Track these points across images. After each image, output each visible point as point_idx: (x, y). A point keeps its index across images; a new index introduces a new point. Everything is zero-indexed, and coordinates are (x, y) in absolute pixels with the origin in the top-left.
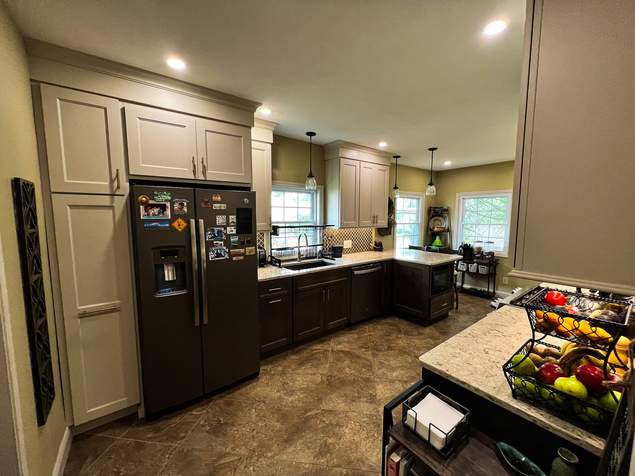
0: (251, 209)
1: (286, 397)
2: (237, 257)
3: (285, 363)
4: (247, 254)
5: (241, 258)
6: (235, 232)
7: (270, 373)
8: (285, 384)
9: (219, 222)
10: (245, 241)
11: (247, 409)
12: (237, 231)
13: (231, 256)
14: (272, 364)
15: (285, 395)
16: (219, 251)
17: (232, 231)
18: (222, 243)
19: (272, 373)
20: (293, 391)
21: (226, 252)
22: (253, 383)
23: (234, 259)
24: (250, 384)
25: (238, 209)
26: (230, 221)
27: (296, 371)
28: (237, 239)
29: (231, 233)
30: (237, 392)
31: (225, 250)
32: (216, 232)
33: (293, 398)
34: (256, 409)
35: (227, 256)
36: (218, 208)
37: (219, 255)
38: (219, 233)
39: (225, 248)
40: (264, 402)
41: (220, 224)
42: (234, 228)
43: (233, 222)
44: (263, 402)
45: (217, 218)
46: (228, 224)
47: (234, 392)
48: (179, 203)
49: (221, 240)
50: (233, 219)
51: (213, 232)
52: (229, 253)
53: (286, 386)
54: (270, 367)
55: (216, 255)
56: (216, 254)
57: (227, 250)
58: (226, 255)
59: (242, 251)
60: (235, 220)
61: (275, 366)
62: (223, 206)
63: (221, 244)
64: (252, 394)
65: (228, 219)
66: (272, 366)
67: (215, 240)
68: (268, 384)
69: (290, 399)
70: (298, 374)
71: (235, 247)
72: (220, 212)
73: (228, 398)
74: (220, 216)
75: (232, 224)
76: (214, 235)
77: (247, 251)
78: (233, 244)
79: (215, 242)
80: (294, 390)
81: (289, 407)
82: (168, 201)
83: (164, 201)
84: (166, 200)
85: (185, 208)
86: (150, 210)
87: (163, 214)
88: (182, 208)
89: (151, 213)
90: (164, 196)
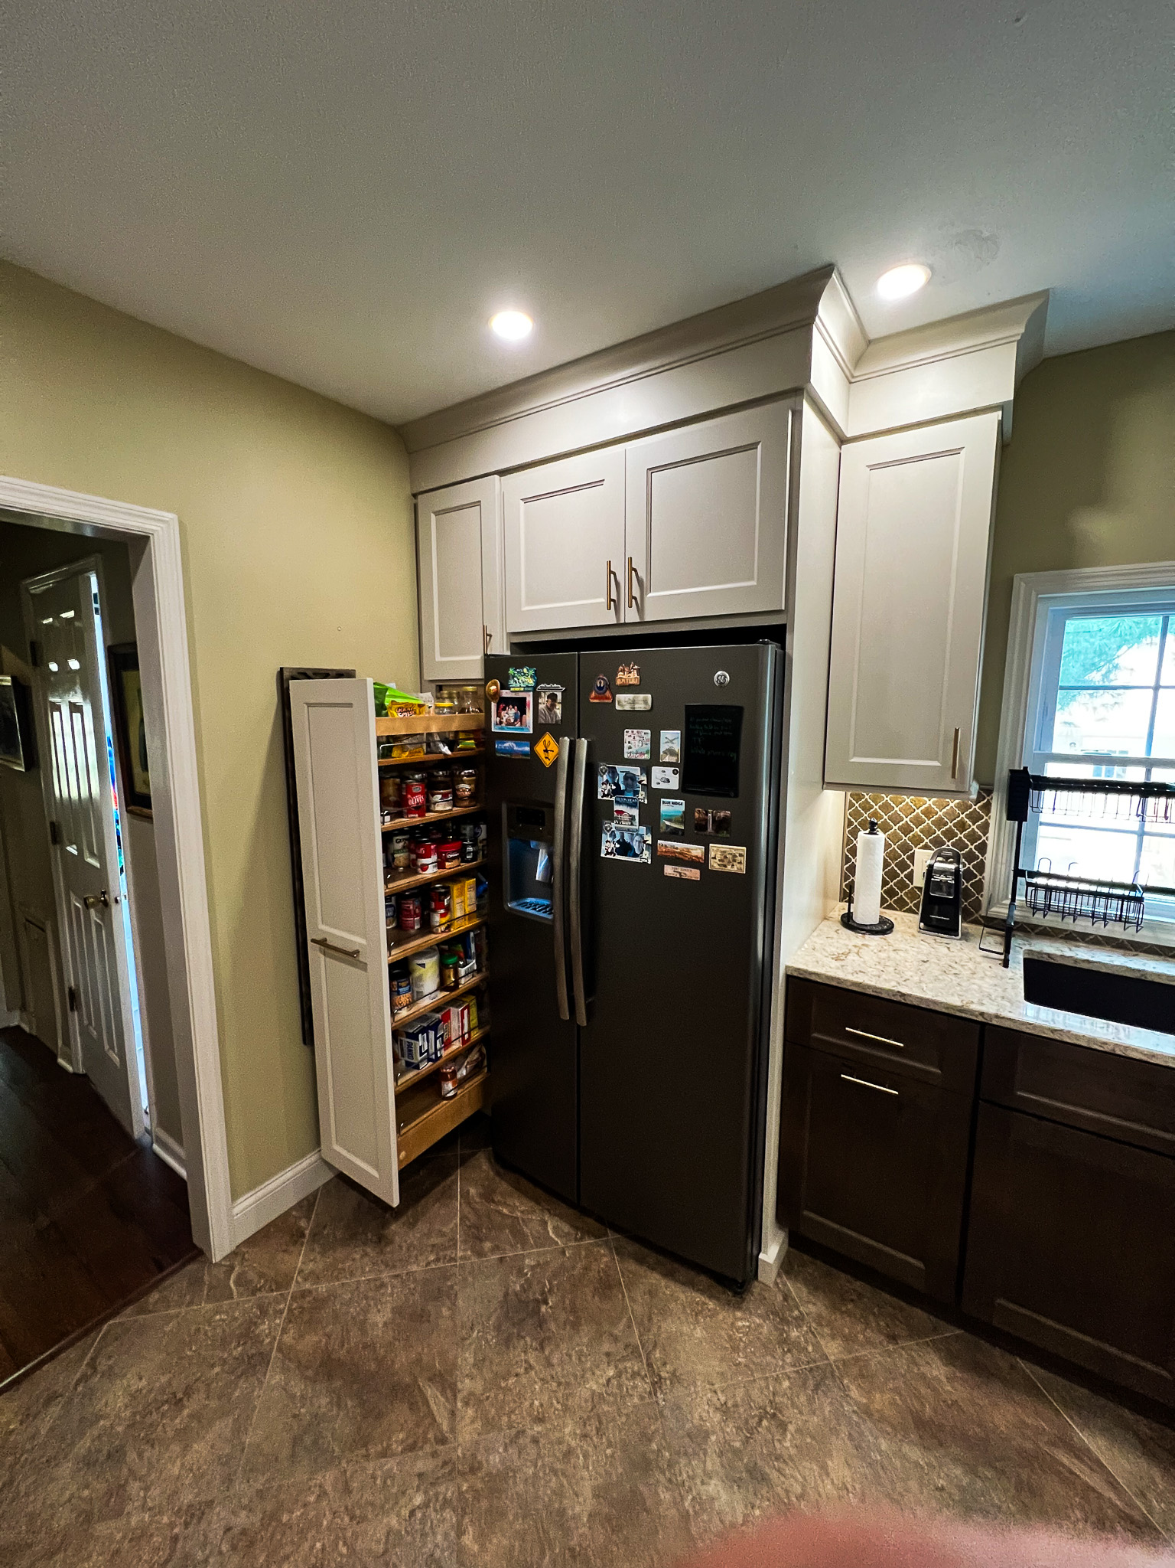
0: (739, 710)
1: (712, 1463)
2: (680, 869)
3: (876, 1356)
4: (714, 865)
5: (694, 874)
6: (674, 784)
7: (788, 1323)
8: (774, 1416)
9: (630, 748)
10: (706, 821)
11: (606, 1347)
12: (683, 783)
13: (661, 859)
14: (834, 1307)
15: (721, 1454)
16: (627, 838)
17: (668, 781)
18: (635, 812)
19: (794, 1333)
20: (757, 1476)
21: (645, 842)
22: (711, 1297)
23: (669, 870)
24: (702, 1292)
25: (689, 710)
26: (663, 747)
27: (867, 1427)
28: (683, 808)
29: (664, 786)
30: (655, 1278)
31: (641, 836)
32: (621, 777)
33: (724, 1497)
34: (619, 1375)
35: (646, 857)
36: (627, 708)
37: (625, 848)
38: (630, 781)
39: (643, 829)
40: (657, 1384)
41: (633, 756)
42: (675, 772)
43: (671, 752)
44: (654, 1384)
45: (625, 737)
46: (655, 759)
47: (653, 1269)
48: (548, 693)
49: (632, 805)
50: (671, 741)
51: (613, 778)
52: (653, 847)
53: (768, 1429)
54: (813, 1307)
55: (618, 846)
56: (618, 842)
57: (649, 838)
58: (645, 852)
59: (697, 851)
60: (677, 747)
61: (829, 1324)
62: (642, 702)
63: (632, 818)
64: (669, 1326)
65: (655, 742)
66: (825, 1313)
67: (618, 803)
68: (735, 1349)
69: (714, 1487)
70: (859, 1446)
71: (673, 835)
72: (634, 719)
73: (623, 1268)
74: (635, 731)
75: (667, 759)
76: (617, 785)
77: (712, 854)
78: (668, 823)
79: (617, 807)
80: (764, 1479)
81: (677, 1503)
82: (529, 691)
83: (522, 689)
84: (527, 686)
85: (559, 706)
86: (503, 713)
87: (521, 721)
88: (553, 706)
89: (505, 719)
90: (523, 678)
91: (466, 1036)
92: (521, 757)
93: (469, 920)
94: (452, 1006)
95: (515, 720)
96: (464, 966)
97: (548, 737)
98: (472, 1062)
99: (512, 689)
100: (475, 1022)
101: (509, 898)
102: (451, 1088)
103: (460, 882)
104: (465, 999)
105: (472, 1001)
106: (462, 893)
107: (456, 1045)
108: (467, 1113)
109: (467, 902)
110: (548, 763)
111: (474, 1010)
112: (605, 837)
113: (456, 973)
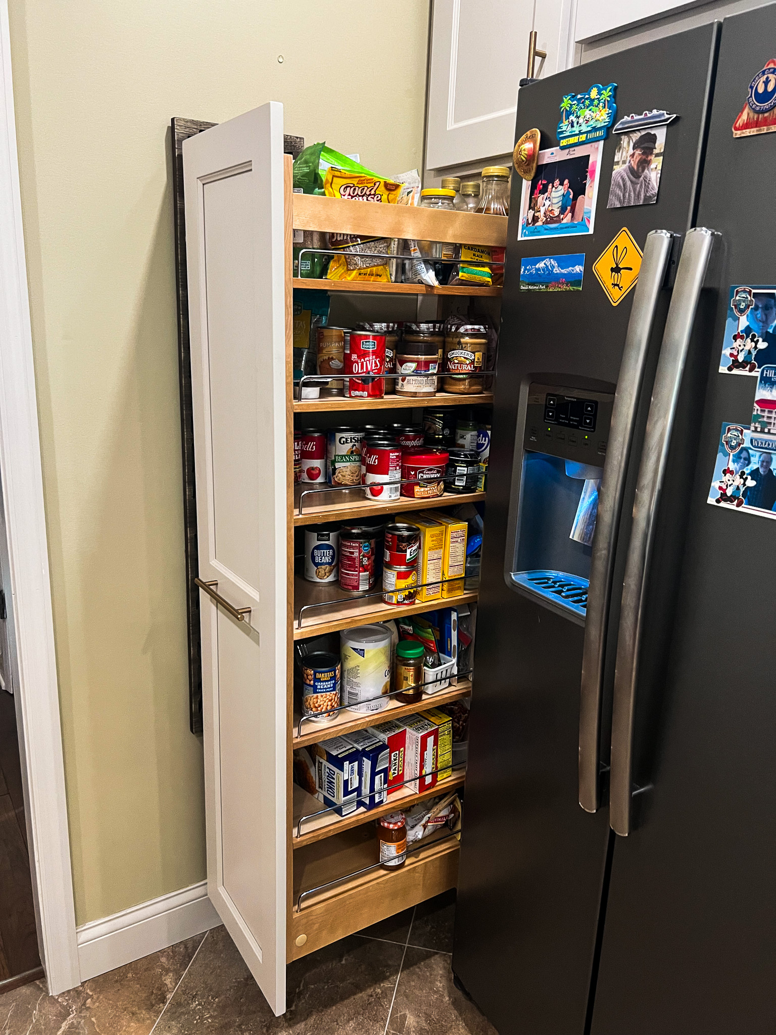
48: (636, 136)
55: (751, 483)
56: (754, 474)
79: (762, 392)
82: (597, 140)
83: (583, 138)
84: (595, 129)
85: (657, 163)
86: (541, 199)
87: (573, 211)
88: (644, 163)
89: (543, 210)
90: (587, 112)
91: (428, 780)
92: (564, 288)
93: (450, 590)
94: (410, 726)
95: (563, 210)
96: (433, 666)
97: (624, 239)
98: (436, 819)
99: (563, 143)
100: (446, 757)
101: (514, 566)
102: (395, 854)
103: (441, 524)
104: (432, 719)
105: (445, 724)
106: (440, 544)
107: (410, 790)
108: (417, 898)
109: (449, 561)
110: (615, 296)
111: (446, 739)
112: (724, 461)
113: (419, 676)
